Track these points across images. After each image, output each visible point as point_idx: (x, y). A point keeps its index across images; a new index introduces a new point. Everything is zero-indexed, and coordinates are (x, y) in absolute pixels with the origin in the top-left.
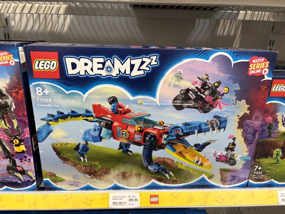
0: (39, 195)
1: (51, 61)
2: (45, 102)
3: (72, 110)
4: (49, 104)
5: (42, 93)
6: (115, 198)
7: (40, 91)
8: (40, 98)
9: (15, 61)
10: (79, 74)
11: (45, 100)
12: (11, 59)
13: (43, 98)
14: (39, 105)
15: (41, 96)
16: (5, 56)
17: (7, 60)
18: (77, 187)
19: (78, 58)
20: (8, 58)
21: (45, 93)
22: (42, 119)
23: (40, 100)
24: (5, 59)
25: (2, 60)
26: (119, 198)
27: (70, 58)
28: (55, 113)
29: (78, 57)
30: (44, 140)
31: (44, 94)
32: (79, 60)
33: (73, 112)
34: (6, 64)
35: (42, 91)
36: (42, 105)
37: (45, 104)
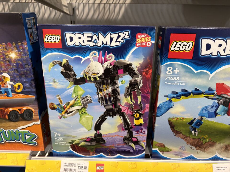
0: (150, 163)
1: (188, 42)
2: (173, 80)
3: (196, 88)
4: (176, 82)
5: (172, 72)
6: (218, 168)
7: (170, 70)
8: (169, 76)
9: (151, 43)
10: (211, 54)
11: (173, 79)
12: (149, 41)
13: (172, 77)
14: (166, 83)
15: (171, 75)
16: (143, 39)
17: (145, 41)
18: (180, 157)
19: (214, 40)
20: (146, 40)
21: (175, 72)
22: (165, 96)
23: (168, 78)
24: (143, 41)
25: (141, 42)
26: (222, 168)
27: (207, 40)
28: (179, 91)
29: (214, 38)
30: (163, 114)
31: (174, 74)
32: (214, 41)
33: (196, 89)
34: (143, 46)
35: (173, 70)
36: (169, 84)
37: (172, 82)
